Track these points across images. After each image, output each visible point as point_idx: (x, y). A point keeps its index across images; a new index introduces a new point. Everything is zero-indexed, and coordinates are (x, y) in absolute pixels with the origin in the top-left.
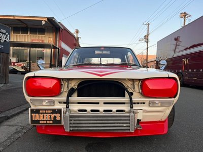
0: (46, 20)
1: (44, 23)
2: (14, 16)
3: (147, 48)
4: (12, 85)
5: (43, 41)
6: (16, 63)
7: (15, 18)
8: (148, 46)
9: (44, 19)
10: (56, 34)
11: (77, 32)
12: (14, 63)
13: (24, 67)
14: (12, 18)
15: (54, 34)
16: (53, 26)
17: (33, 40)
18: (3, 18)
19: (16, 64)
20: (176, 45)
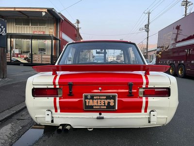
0: (46, 11)
1: (44, 14)
2: (15, 8)
3: (148, 38)
4: (9, 80)
5: (44, 32)
6: (19, 54)
7: (16, 10)
8: (148, 35)
9: (44, 10)
10: (57, 25)
11: (78, 22)
12: (17, 54)
13: (27, 58)
14: (13, 10)
15: (55, 25)
16: (53, 18)
17: (34, 32)
18: (4, 10)
19: (19, 56)
20: (177, 34)
